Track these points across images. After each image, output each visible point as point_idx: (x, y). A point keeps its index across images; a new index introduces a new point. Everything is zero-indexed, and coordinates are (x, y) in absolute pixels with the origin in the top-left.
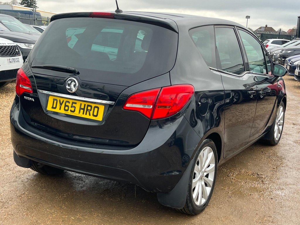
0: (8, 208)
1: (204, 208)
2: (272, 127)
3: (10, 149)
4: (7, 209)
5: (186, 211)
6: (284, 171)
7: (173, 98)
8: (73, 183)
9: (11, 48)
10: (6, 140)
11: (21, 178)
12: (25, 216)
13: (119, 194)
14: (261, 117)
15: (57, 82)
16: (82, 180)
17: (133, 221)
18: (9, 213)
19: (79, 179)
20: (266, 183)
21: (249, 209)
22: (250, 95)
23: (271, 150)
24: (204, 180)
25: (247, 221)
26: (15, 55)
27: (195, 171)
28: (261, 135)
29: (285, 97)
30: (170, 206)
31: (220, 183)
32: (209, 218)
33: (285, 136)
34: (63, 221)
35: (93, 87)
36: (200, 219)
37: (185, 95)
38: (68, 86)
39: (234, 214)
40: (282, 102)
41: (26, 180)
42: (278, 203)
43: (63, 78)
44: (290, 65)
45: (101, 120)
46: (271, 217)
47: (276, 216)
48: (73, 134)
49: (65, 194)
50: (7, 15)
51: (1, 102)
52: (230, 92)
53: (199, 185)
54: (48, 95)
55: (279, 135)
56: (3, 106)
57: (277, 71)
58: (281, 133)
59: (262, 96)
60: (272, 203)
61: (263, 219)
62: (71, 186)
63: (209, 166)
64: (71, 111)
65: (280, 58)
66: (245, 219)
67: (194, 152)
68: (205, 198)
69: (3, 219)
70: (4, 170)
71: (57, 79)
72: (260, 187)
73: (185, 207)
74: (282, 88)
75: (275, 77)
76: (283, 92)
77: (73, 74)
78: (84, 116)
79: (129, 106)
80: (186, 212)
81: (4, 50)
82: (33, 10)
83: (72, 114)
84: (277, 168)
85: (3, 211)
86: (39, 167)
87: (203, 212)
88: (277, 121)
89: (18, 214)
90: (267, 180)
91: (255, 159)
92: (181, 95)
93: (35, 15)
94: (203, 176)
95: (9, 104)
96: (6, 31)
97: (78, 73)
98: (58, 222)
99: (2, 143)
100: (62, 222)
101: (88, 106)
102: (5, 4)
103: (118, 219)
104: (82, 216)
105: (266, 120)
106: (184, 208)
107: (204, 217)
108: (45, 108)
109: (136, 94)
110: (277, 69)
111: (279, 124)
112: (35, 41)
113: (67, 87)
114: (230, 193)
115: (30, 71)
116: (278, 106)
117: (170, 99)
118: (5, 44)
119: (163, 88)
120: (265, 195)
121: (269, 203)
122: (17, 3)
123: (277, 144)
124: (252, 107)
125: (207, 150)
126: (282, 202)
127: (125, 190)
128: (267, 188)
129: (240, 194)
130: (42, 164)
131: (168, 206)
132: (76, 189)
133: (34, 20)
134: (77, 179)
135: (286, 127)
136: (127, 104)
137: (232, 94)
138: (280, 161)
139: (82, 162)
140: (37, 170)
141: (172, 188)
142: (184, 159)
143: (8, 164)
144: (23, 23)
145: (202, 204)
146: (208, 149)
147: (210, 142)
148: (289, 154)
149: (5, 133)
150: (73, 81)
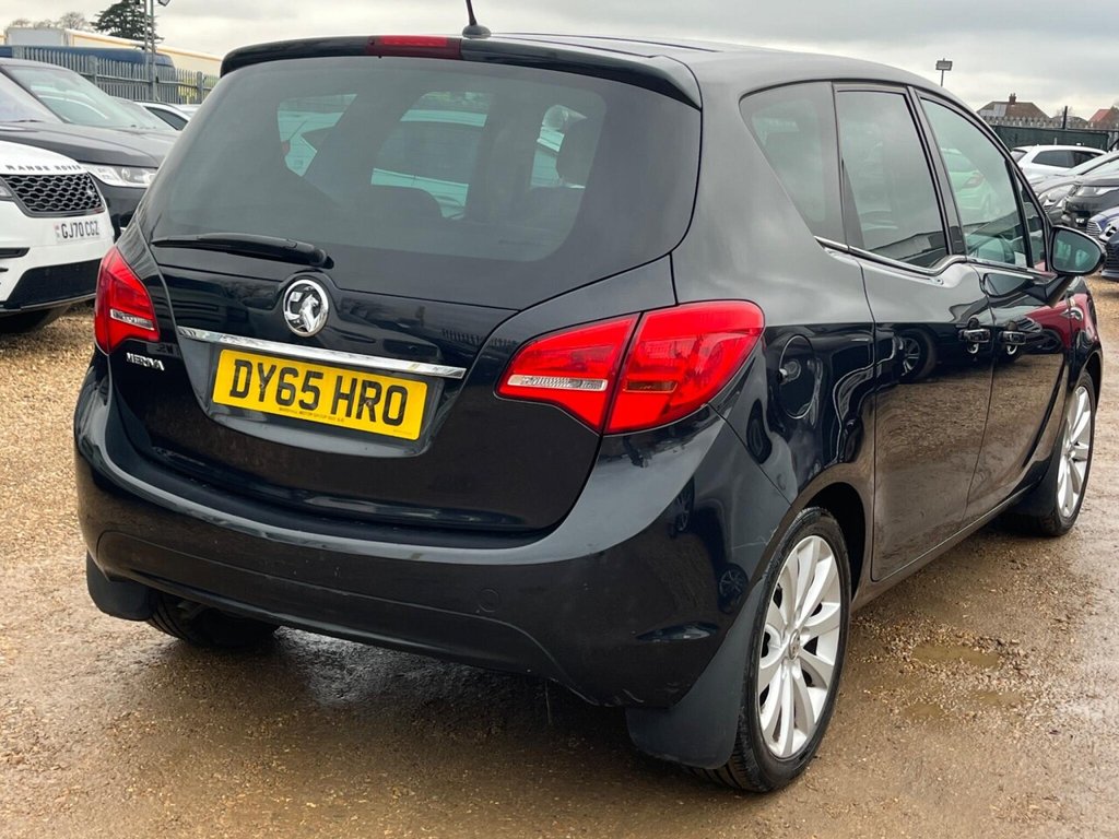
0: (69, 767)
1: (803, 768)
2: (1049, 467)
3: (73, 552)
4: (65, 773)
5: (735, 776)
6: (1096, 632)
7: (685, 355)
8: (308, 678)
9: (69, 186)
10: (54, 521)
11: (116, 660)
12: (134, 797)
13: (482, 717)
14: (1008, 431)
15: (248, 299)
16: (342, 667)
17: (536, 816)
18: (76, 787)
19: (332, 660)
20: (1032, 673)
21: (972, 771)
22: (971, 345)
23: (1044, 555)
24: (802, 660)
25: (963, 815)
26: (83, 208)
27: (768, 628)
28: (1007, 498)
29: (1096, 355)
30: (675, 759)
31: (858, 677)
32: (821, 803)
33: (1097, 502)
34: (275, 816)
35: (383, 315)
36: (788, 807)
37: (728, 341)
38: (293, 312)
39: (914, 788)
40: (1083, 373)
41: (135, 667)
42: (1080, 748)
43: (271, 283)
44: (1107, 239)
45: (414, 435)
46: (1054, 799)
47: (1073, 796)
48: (309, 491)
49: (279, 716)
50: (50, 65)
51: (35, 382)
52: (891, 334)
53: (782, 682)
54: (216, 349)
55: (1076, 497)
56: (40, 397)
57: (1066, 258)
58: (1081, 488)
59: (1011, 350)
60: (1056, 749)
61: (1023, 807)
62: (303, 690)
63: (818, 609)
64: (303, 404)
65: (1068, 215)
66: (958, 807)
67: (763, 558)
68: (805, 731)
69: (54, 810)
70: (52, 632)
71: (247, 287)
72: (1010, 689)
73: (730, 764)
74: (1084, 322)
75: (1059, 276)
76: (1090, 334)
77: (308, 267)
78: (352, 423)
79: (518, 384)
80: (737, 783)
81: (43, 192)
82: (143, 48)
83: (307, 416)
84: (1069, 618)
85: (52, 781)
86: (184, 616)
87: (800, 783)
88: (1067, 445)
89: (109, 791)
90: (1034, 664)
91: (987, 585)
92: (714, 340)
93: (150, 63)
94: (796, 647)
95: (64, 390)
96: (47, 121)
97: (329, 264)
98: (260, 821)
99: (39, 531)
100: (272, 820)
101: (366, 385)
102: (39, 27)
103: (481, 807)
104: (347, 797)
105: (1024, 442)
106: (727, 766)
107: (801, 800)
108: (204, 396)
109: (541, 340)
110: (1065, 252)
111: (1073, 454)
112: (158, 159)
113: (289, 315)
114: (897, 711)
115: (148, 259)
116: (1070, 390)
117: (673, 356)
118: (46, 168)
119: (647, 316)
120: (1028, 718)
121: (1046, 747)
122: (85, 23)
123: (1066, 530)
124: (970, 395)
125: (810, 550)
126: (1093, 743)
127: (502, 701)
128: (1036, 693)
129: (934, 717)
130: (195, 604)
131: (668, 757)
132: (321, 700)
133: (150, 84)
134: (324, 664)
135: (1099, 469)
136: (513, 377)
137: (899, 344)
138: (1081, 592)
139: (345, 594)
140: (174, 630)
141: (684, 691)
142: (725, 586)
143: (64, 610)
144: (110, 92)
145: (794, 751)
146: (814, 543)
147: (822, 518)
148: (1113, 569)
149: (51, 497)
150: (307, 292)
